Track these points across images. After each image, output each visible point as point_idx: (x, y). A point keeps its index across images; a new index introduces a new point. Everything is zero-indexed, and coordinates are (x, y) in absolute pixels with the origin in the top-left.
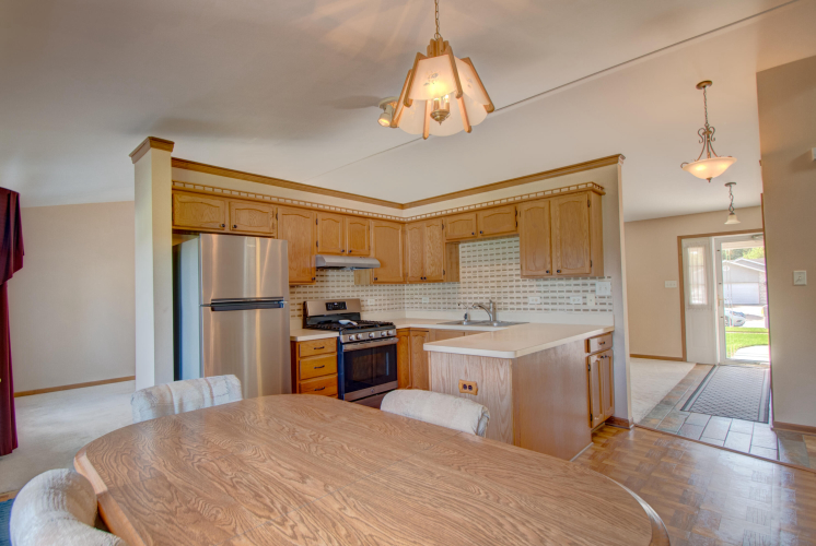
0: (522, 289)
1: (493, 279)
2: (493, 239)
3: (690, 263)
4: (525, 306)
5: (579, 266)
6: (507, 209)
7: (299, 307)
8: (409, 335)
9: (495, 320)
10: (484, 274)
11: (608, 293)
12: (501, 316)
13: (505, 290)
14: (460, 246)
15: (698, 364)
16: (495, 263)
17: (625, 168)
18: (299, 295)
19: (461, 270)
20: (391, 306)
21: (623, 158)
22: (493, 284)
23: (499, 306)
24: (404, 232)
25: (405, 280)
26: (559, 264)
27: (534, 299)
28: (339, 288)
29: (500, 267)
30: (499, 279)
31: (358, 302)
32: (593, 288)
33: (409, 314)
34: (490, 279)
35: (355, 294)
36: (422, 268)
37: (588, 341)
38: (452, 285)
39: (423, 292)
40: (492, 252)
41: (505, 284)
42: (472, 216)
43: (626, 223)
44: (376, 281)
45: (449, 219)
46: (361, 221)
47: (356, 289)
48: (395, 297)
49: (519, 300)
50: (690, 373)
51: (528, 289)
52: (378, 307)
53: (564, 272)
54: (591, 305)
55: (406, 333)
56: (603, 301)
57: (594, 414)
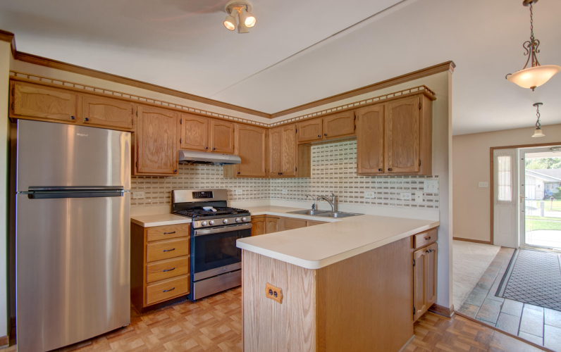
0: (359, 185)
1: (336, 176)
2: (337, 141)
3: (500, 169)
4: (362, 200)
5: (409, 165)
6: (347, 114)
7: (167, 195)
8: (265, 221)
9: (336, 211)
10: (330, 171)
11: (435, 191)
12: (343, 208)
13: (346, 185)
14: (312, 147)
15: (502, 247)
16: (338, 162)
17: (455, 76)
18: (168, 185)
19: (312, 168)
20: (257, 196)
21: (454, 66)
22: (336, 180)
23: (341, 199)
24: (267, 136)
25: (267, 175)
26: (391, 163)
27: (369, 194)
28: (208, 180)
29: (343, 166)
30: (341, 176)
31: (225, 192)
32: (421, 186)
33: (273, 202)
34: (334, 176)
35: (224, 185)
36: (280, 165)
37: (414, 237)
38: (304, 180)
39: (283, 185)
40: (336, 153)
41: (345, 180)
42: (319, 121)
43: (454, 137)
44: (239, 175)
45: (301, 124)
46: (228, 124)
47: (225, 181)
48: (261, 188)
49: (356, 195)
50: (498, 256)
51: (364, 185)
52: (245, 196)
53: (395, 170)
54: (419, 201)
55: (262, 219)
56: (430, 197)
57: (416, 306)
